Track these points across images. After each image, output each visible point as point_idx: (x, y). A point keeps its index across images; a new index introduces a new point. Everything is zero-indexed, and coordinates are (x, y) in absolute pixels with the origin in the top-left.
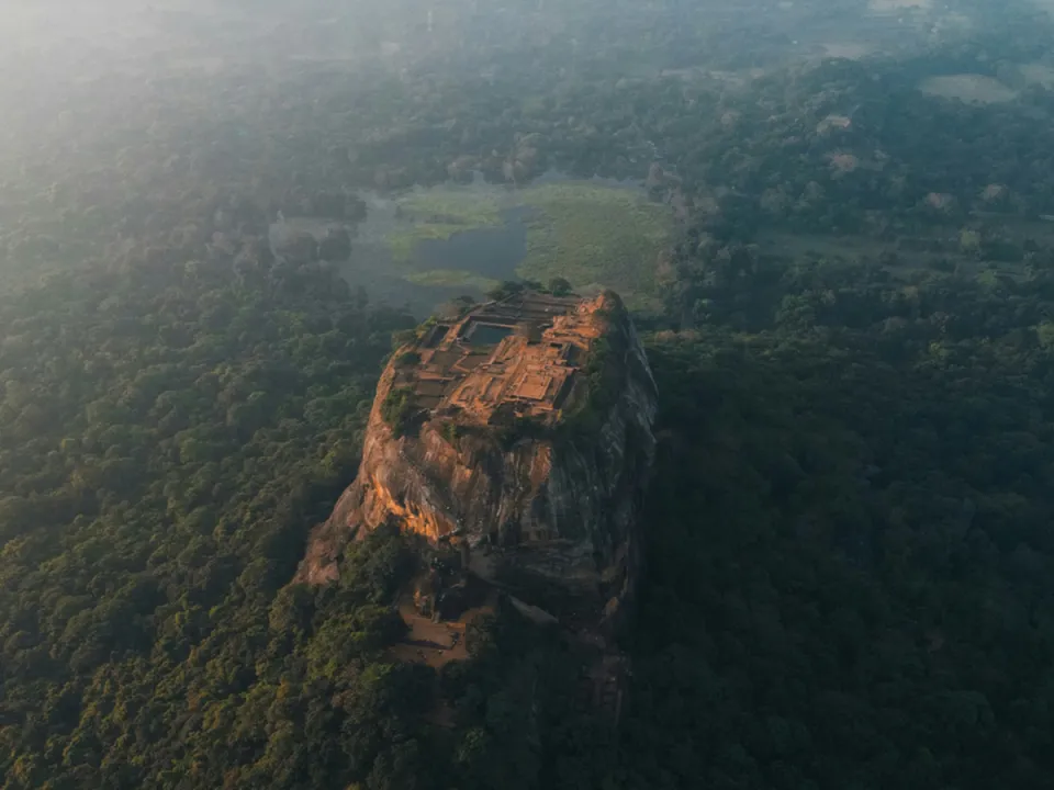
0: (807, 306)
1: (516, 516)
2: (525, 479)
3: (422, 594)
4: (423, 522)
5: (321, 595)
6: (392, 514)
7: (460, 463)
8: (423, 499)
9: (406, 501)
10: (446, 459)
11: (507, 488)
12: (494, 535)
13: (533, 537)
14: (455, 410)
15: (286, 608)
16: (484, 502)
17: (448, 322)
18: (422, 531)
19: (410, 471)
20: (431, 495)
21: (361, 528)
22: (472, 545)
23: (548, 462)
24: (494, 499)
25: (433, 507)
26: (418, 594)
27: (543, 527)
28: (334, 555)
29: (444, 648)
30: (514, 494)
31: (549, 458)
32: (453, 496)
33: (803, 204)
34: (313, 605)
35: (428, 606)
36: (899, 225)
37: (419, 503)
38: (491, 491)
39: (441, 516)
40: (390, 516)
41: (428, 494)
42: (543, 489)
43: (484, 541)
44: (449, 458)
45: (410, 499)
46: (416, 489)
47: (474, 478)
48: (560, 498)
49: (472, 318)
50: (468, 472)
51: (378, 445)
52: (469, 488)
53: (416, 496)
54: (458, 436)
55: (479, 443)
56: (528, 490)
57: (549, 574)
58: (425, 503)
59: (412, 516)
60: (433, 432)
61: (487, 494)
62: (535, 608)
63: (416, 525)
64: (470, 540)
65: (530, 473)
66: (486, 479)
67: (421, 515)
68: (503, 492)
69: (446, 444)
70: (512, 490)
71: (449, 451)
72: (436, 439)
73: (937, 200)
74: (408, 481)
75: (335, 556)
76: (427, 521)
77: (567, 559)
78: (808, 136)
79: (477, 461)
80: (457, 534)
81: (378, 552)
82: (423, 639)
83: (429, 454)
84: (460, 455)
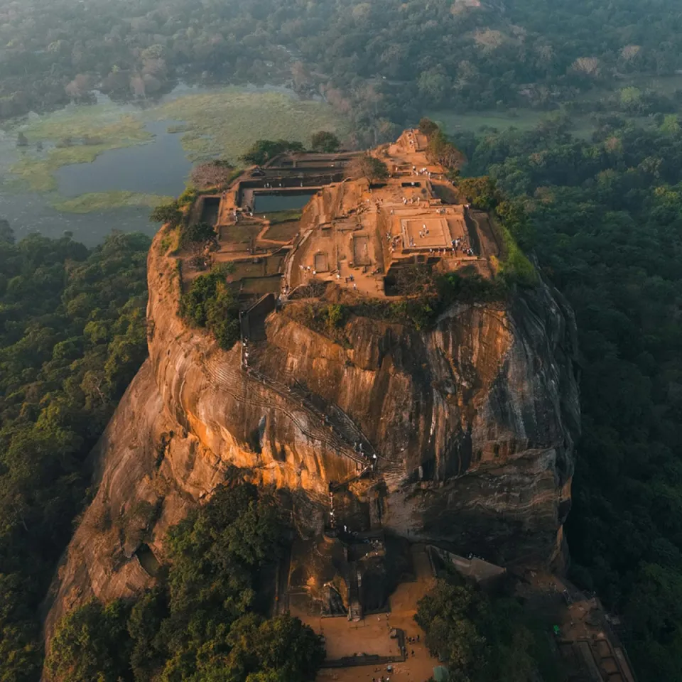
0: (517, 172)
1: (464, 428)
2: (467, 369)
3: (321, 581)
4: (295, 468)
5: (136, 616)
6: (233, 466)
7: (350, 364)
8: (298, 432)
9: (264, 441)
10: (324, 362)
11: (441, 387)
12: (428, 464)
13: (488, 456)
14: (318, 287)
15: (77, 649)
16: (406, 416)
17: (215, 191)
18: (293, 483)
19: (265, 393)
20: (310, 423)
21: (169, 498)
22: (392, 489)
23: (506, 333)
24: (423, 410)
25: (317, 442)
26: (312, 581)
27: (503, 437)
28: (130, 548)
29: (392, 660)
30: (454, 394)
31: (505, 328)
32: (346, 419)
33: (462, 83)
34: (125, 634)
35: (337, 597)
36: (556, 93)
37: (291, 440)
38: (415, 397)
39: (332, 453)
40: (232, 472)
41: (303, 423)
42: (501, 379)
43: (413, 478)
44: (330, 361)
45: (272, 439)
46: (281, 418)
47: (381, 384)
48: (526, 387)
49: (244, 185)
50: (368, 378)
51: (191, 365)
52: (376, 400)
53: (282, 430)
54: (340, 323)
55: (382, 326)
56: (476, 385)
57: (501, 506)
58: (301, 439)
59: (274, 464)
60: (292, 325)
61: (410, 403)
62: (476, 560)
63: (279, 476)
64: (388, 481)
65: (475, 358)
66: (403, 379)
67: (291, 459)
68: (436, 394)
69: (322, 340)
70: (449, 390)
71: (327, 349)
72: (300, 335)
73: (586, 64)
74: (265, 411)
75: (133, 549)
76: (303, 466)
77: (527, 479)
78: (444, 19)
79: (382, 355)
80: (365, 476)
81: (231, 530)
82: (351, 654)
83: (293, 361)
84: (350, 352)
